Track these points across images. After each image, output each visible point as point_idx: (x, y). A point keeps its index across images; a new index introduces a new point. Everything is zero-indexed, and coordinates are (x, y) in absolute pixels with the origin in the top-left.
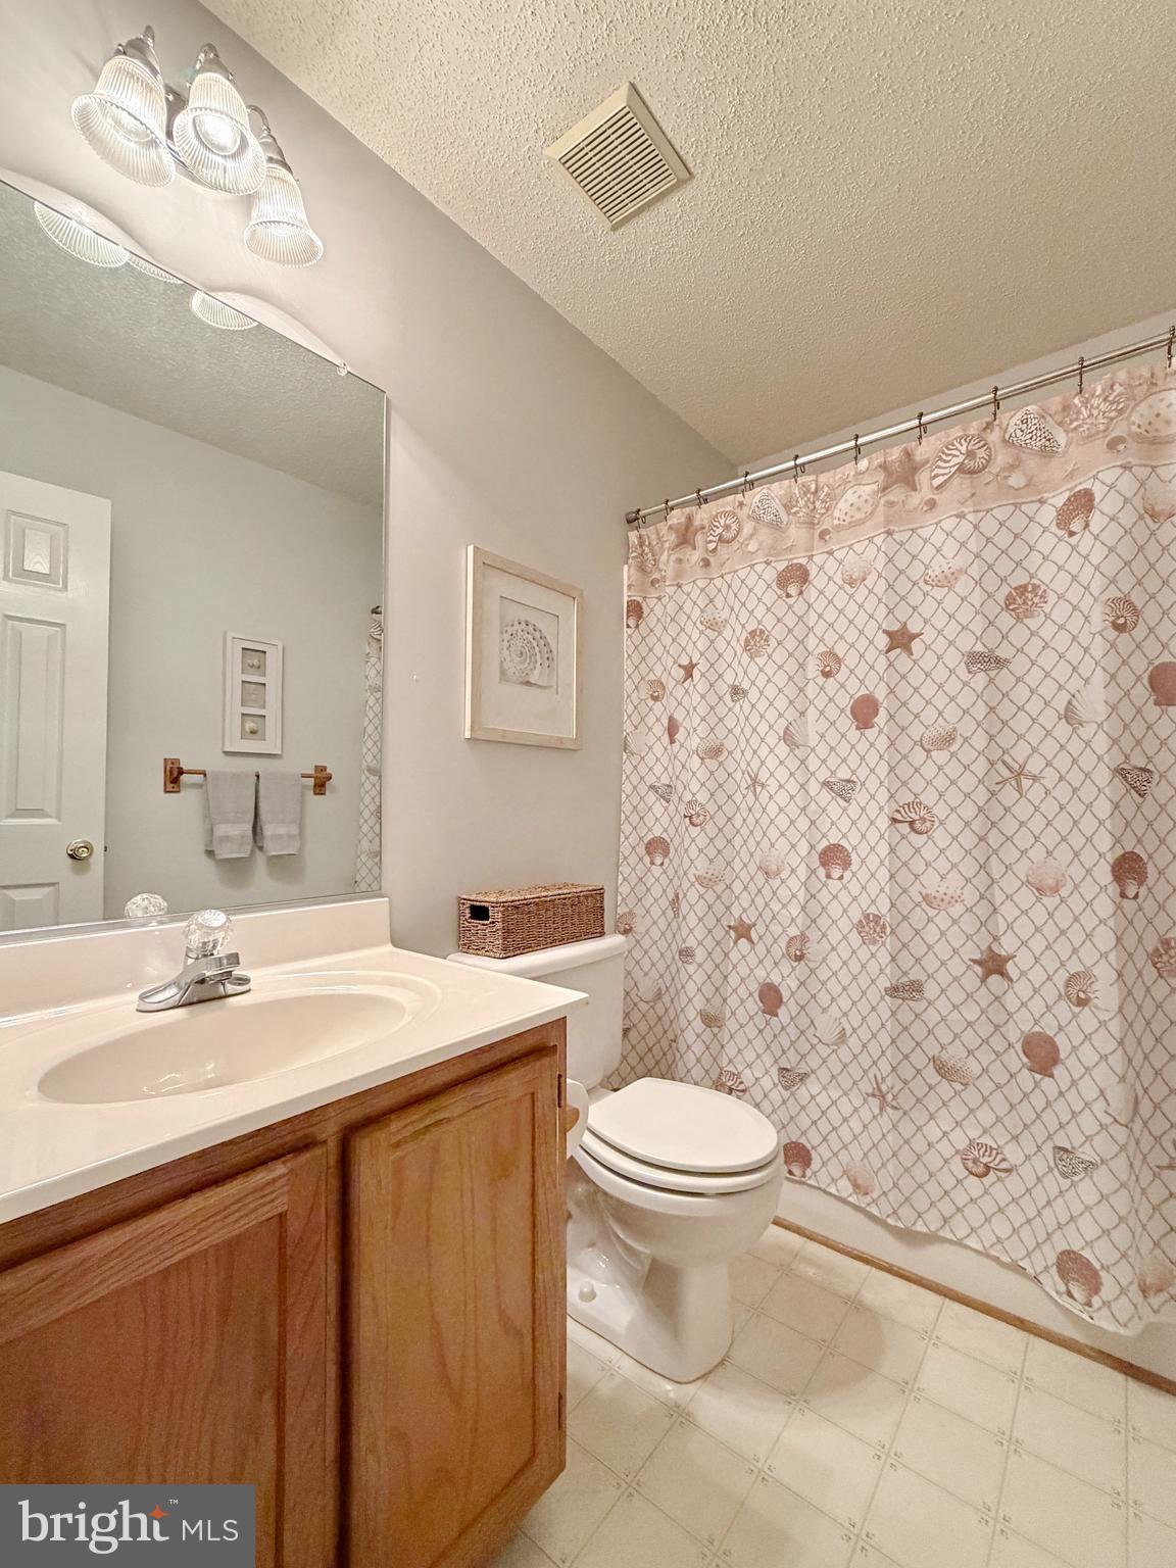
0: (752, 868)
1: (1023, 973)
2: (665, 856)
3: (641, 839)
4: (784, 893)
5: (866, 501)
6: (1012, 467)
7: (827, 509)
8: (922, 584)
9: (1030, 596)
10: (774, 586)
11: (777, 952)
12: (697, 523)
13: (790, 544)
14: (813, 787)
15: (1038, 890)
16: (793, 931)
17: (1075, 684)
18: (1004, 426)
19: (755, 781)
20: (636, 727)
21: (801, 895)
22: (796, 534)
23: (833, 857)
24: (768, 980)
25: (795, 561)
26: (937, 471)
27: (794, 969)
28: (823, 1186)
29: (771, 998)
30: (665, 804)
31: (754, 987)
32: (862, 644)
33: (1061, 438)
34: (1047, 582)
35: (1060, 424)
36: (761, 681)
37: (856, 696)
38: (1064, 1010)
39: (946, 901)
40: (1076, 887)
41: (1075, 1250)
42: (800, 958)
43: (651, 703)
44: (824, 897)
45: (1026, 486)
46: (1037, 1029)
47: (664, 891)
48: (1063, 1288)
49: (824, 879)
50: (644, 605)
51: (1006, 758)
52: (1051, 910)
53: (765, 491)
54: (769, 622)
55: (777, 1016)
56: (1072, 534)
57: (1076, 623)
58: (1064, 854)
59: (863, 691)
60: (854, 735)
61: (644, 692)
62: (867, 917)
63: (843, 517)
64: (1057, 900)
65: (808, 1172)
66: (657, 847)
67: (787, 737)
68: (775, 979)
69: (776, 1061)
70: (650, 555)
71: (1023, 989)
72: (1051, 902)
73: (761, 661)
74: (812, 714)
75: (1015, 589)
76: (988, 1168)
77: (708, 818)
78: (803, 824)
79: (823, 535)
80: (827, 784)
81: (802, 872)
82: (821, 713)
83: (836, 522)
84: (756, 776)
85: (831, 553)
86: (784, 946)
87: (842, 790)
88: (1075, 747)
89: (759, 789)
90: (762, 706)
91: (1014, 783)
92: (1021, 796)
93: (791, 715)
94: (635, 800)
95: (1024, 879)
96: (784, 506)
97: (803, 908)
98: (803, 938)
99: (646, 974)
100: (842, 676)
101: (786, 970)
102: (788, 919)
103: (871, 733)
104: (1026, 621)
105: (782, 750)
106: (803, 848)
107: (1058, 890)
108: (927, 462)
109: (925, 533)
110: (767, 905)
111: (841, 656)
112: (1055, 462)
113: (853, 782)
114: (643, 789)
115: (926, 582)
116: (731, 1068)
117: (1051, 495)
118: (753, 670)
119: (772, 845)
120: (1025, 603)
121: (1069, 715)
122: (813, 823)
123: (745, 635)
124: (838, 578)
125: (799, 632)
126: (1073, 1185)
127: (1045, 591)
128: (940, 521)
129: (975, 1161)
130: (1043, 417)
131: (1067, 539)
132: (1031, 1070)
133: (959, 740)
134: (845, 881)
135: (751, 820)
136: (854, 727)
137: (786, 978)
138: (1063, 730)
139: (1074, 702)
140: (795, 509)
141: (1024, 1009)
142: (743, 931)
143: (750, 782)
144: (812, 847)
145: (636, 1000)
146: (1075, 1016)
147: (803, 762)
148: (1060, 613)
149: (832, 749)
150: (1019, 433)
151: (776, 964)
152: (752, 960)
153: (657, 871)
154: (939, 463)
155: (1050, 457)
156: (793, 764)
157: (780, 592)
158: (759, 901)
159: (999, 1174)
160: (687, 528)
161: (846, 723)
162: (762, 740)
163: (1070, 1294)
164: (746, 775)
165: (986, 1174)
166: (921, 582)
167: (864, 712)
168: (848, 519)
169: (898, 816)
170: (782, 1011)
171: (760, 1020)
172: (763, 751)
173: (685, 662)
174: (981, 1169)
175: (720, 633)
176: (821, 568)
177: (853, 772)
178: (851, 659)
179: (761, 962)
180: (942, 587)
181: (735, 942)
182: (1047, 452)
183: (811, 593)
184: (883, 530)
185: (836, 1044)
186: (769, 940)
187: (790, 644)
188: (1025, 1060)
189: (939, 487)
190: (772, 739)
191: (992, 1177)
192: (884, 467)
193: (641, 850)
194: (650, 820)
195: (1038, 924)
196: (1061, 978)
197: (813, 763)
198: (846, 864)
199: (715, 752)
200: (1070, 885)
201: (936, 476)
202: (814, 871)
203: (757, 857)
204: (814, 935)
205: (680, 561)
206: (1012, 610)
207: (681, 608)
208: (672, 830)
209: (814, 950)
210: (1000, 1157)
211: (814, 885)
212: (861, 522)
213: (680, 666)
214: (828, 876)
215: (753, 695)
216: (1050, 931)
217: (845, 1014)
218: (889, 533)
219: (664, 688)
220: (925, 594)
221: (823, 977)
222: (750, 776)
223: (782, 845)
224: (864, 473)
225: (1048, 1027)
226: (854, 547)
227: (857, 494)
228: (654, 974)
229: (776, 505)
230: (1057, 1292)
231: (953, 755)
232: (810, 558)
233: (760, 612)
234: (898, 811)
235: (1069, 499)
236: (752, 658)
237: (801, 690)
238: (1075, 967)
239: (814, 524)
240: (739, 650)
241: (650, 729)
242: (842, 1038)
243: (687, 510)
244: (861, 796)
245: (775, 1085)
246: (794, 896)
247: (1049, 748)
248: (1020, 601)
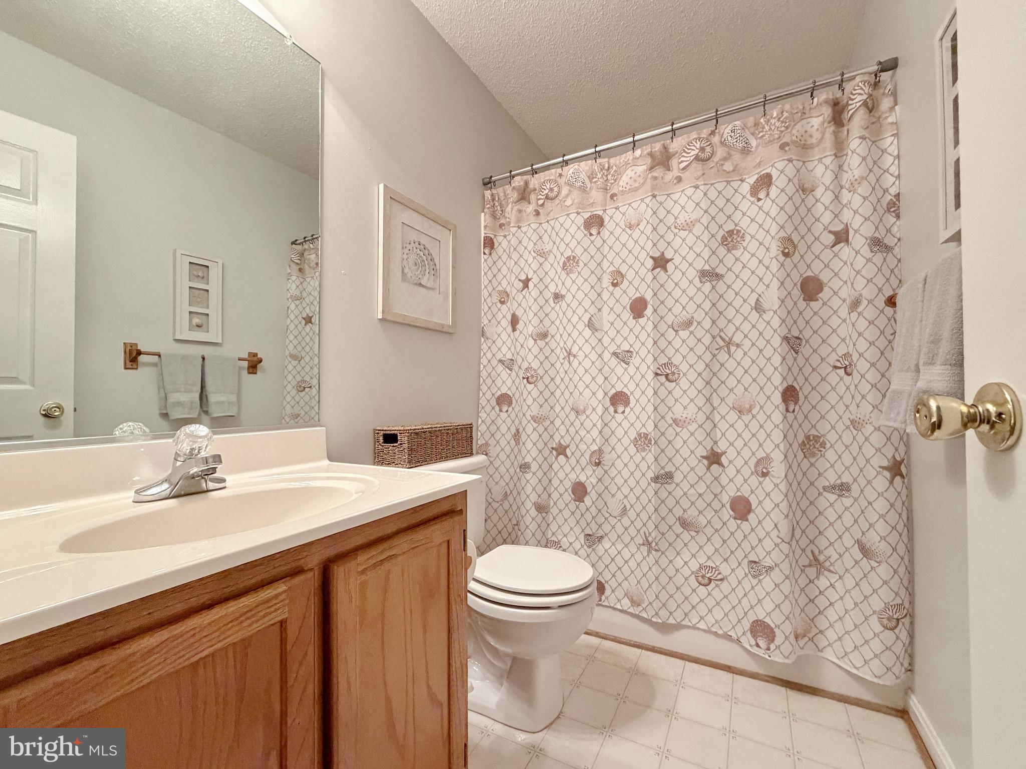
0: (567, 409)
1: (730, 462)
2: (509, 406)
3: (493, 395)
4: (588, 424)
5: (639, 176)
6: (725, 159)
7: (615, 181)
8: (673, 228)
9: (735, 237)
10: (582, 228)
11: (583, 461)
12: (531, 186)
13: (592, 201)
14: (607, 356)
15: (739, 412)
16: (594, 447)
17: (761, 289)
18: (721, 133)
19: (569, 354)
20: (490, 321)
21: (599, 425)
22: (596, 195)
23: (619, 399)
24: (578, 480)
25: (594, 213)
26: (682, 159)
27: (594, 471)
28: (612, 605)
29: (579, 491)
30: (509, 372)
31: (568, 485)
32: (637, 265)
33: (754, 143)
34: (745, 229)
35: (753, 134)
36: (574, 289)
37: (633, 298)
38: (754, 481)
39: (687, 422)
40: (761, 407)
41: (760, 619)
42: (598, 464)
43: (499, 305)
44: (613, 425)
45: (734, 171)
46: (739, 494)
47: (509, 429)
48: (754, 643)
49: (613, 414)
50: (495, 241)
51: (722, 334)
52: (747, 423)
53: (576, 167)
54: (579, 251)
55: (583, 502)
56: (759, 200)
57: (761, 253)
58: (755, 388)
59: (638, 295)
60: (632, 322)
61: (495, 298)
62: (640, 435)
63: (625, 185)
64: (750, 416)
65: (603, 598)
66: (504, 400)
67: (590, 325)
68: (583, 478)
69: (583, 531)
70: (499, 208)
71: (731, 471)
72: (747, 418)
73: (574, 276)
74: (606, 310)
75: (727, 232)
76: (710, 580)
77: (539, 378)
78: (600, 379)
79: (612, 197)
80: (615, 354)
81: (600, 410)
82: (612, 309)
83: (621, 189)
84: (570, 350)
85: (617, 208)
86: (588, 457)
87: (624, 357)
88: (761, 325)
89: (572, 358)
90: (574, 305)
91: (726, 349)
92: (730, 356)
93: (593, 310)
94: (489, 369)
95: (731, 406)
96: (589, 177)
97: (600, 432)
98: (600, 451)
99: (497, 483)
100: (624, 285)
101: (589, 473)
102: (591, 440)
103: (642, 321)
104: (733, 252)
105: (587, 332)
106: (600, 395)
107: (750, 411)
108: (677, 153)
109: (675, 197)
110: (577, 432)
111: (624, 273)
112: (749, 158)
113: (631, 352)
114: (494, 362)
115: (676, 227)
116: (554, 538)
117: (747, 177)
118: (568, 282)
119: (581, 394)
120: (732, 241)
121: (758, 307)
122: (606, 378)
123: (563, 259)
124: (622, 224)
125: (598, 258)
126: (760, 581)
127: (744, 234)
128: (684, 190)
129: (703, 577)
130: (743, 129)
131: (756, 203)
132: (735, 518)
133: (695, 324)
134: (626, 414)
135: (567, 379)
136: (631, 317)
137: (588, 477)
138: (754, 316)
139: (761, 299)
140: (595, 180)
141: (731, 483)
142: (561, 450)
143: (566, 354)
144: (606, 394)
145: (491, 501)
146: (760, 483)
147: (600, 340)
148: (753, 246)
149: (618, 332)
150: (730, 138)
151: (583, 469)
152: (568, 469)
153: (504, 415)
154: (684, 154)
155: (747, 154)
156: (594, 341)
157: (586, 232)
158: (572, 430)
159: (717, 582)
160: (525, 190)
161: (627, 315)
162: (574, 327)
163: (758, 646)
164: (564, 350)
165: (710, 582)
166: (673, 227)
167: (638, 308)
168: (628, 187)
169: (659, 372)
170: (587, 499)
171: (572, 506)
172: (575, 334)
173: (523, 277)
174: (706, 581)
175: (546, 259)
176: (611, 217)
177: (631, 346)
178: (630, 275)
179: (573, 469)
180: (686, 230)
181: (556, 458)
182: (746, 151)
183: (605, 233)
184: (650, 194)
185: (621, 516)
186: (578, 454)
187: (593, 265)
188: (732, 513)
189: (684, 169)
190: (581, 326)
191: (713, 584)
192: (651, 154)
193: (494, 403)
194: (499, 383)
195: (740, 432)
196: (753, 461)
197: (606, 341)
198: (627, 403)
199: (544, 336)
200: (758, 407)
201: (682, 162)
202: (607, 409)
203: (570, 402)
204: (607, 449)
205: (520, 211)
206: (726, 245)
207: (520, 242)
208: (514, 389)
209: (607, 458)
210: (717, 572)
211: (607, 417)
212: (636, 190)
213: (519, 280)
214: (616, 412)
215: (569, 298)
216: (747, 435)
217: (626, 497)
218: (654, 196)
219: (508, 295)
220: (675, 235)
221: (612, 475)
222: (566, 350)
223: (587, 393)
224: (638, 158)
225: (745, 492)
226: (632, 205)
227: (634, 172)
228: (502, 483)
229: (583, 176)
230: (751, 646)
231: (691, 333)
232: (605, 211)
233: (573, 244)
234: (658, 368)
235: (757, 179)
236: (568, 274)
237: (599, 295)
238: (760, 454)
239: (606, 189)
240: (559, 270)
241: (499, 323)
242: (624, 511)
243: (525, 177)
244: (636, 361)
245: (582, 546)
246: (594, 425)
247: (746, 327)
248: (729, 240)
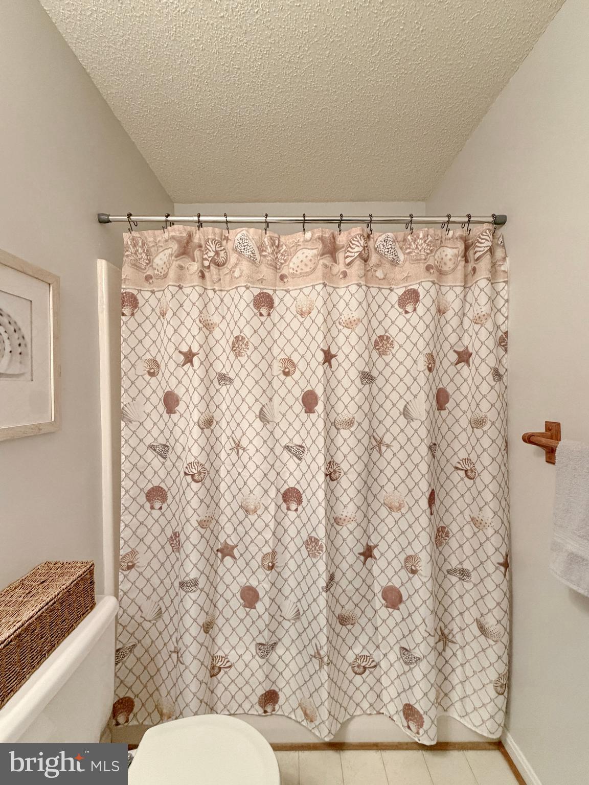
0: (235, 506)
1: (382, 554)
2: (163, 502)
3: (142, 490)
4: (260, 525)
5: (311, 260)
6: (378, 266)
7: (285, 261)
8: (337, 324)
9: (385, 342)
10: (252, 305)
11: (254, 564)
12: (196, 240)
14: (278, 450)
15: (390, 508)
16: (267, 550)
17: (408, 397)
18: (375, 239)
19: (238, 445)
20: (133, 399)
21: (272, 525)
22: (266, 271)
23: (292, 496)
24: (248, 584)
25: (265, 291)
26: (348, 254)
27: (267, 575)
28: (286, 714)
29: (250, 597)
30: (162, 460)
31: (236, 589)
32: (308, 356)
33: (401, 257)
34: (394, 337)
35: (401, 248)
36: (243, 374)
37: (305, 390)
38: (404, 574)
39: (347, 521)
40: (410, 508)
41: (411, 703)
42: (271, 568)
43: (147, 377)
44: (286, 523)
45: (384, 279)
46: (390, 584)
47: (163, 530)
48: (406, 724)
49: (285, 511)
50: (139, 297)
51: (375, 434)
52: (397, 520)
53: (244, 232)
54: (248, 332)
55: (255, 608)
56: (407, 312)
57: (409, 363)
58: (403, 489)
59: (309, 388)
60: (304, 416)
61: (142, 368)
62: (311, 538)
63: (296, 268)
64: (400, 514)
65: (277, 707)
66: (156, 495)
67: (262, 416)
68: (254, 583)
69: (254, 639)
70: (144, 255)
71: (382, 563)
72: (397, 515)
73: (243, 359)
74: (277, 400)
75: (379, 337)
76: (365, 668)
77: (206, 474)
78: (272, 476)
79: (282, 277)
80: (287, 448)
81: (272, 508)
82: (283, 399)
83: (291, 271)
84: (239, 442)
85: (287, 291)
86: (259, 560)
87: (298, 452)
88: (409, 431)
89: (241, 451)
90: (244, 392)
91: (377, 448)
92: (381, 455)
93: (264, 400)
94: (135, 458)
95: (382, 502)
96: (258, 248)
97: (274, 533)
98: (274, 553)
99: (149, 598)
100: (297, 375)
101: (261, 577)
102: (262, 543)
103: (313, 416)
104: (383, 356)
105: (258, 424)
106: (273, 492)
107: (400, 509)
108: (343, 247)
109: (341, 292)
110: (246, 533)
111: (296, 362)
112: (397, 269)
113: (303, 447)
114: (142, 449)
115: (340, 323)
116: (220, 653)
117: (395, 287)
118: (237, 366)
119: (251, 492)
120: (383, 346)
121: (406, 413)
122: (278, 474)
123: (232, 339)
124: (293, 309)
125: (268, 342)
126: (411, 669)
127: (392, 341)
128: (348, 286)
129: (359, 666)
130: (395, 241)
131: (404, 314)
132: (387, 607)
133: (356, 425)
134: (298, 512)
135: (234, 473)
136: (303, 411)
137: (261, 582)
138: (402, 421)
139: (408, 406)
140: (265, 253)
141: (383, 574)
142: (226, 551)
143: (234, 445)
144: (278, 490)
145: (141, 620)
146: (410, 578)
147: (272, 433)
148: (401, 355)
149: (290, 424)
150: (382, 247)
151: (254, 573)
152: (235, 571)
153: (156, 514)
154: (349, 249)
155: (396, 266)
156: (265, 434)
158: (240, 529)
159: (371, 670)
160: (188, 243)
161: (299, 407)
162: (244, 417)
163: (409, 728)
164: (231, 439)
165: (365, 671)
166: (337, 322)
167: (309, 401)
168: (299, 271)
170: (259, 605)
171: (241, 612)
172: (245, 425)
173: (185, 349)
174: (362, 669)
175: (211, 332)
176: (282, 300)
177: (303, 441)
178: (302, 366)
179: (242, 571)
180: (349, 328)
181: (222, 561)
182: (394, 262)
183: (275, 316)
184: (321, 282)
185: (294, 619)
186: (248, 556)
187: (263, 349)
188: (384, 602)
189: (349, 264)
190: (251, 417)
191: (367, 672)
193: (142, 499)
194: (149, 473)
195: (390, 527)
196: (402, 557)
197: (278, 433)
198: (299, 500)
199: (209, 422)
200: (407, 507)
201: (347, 257)
202: (279, 507)
203: (239, 498)
204: (280, 549)
205: (181, 268)
206: (378, 349)
207: (181, 306)
208: (169, 482)
209: (279, 563)
210: (371, 660)
211: (280, 515)
212: (307, 274)
213: (180, 352)
214: (288, 509)
215: (237, 383)
216: (396, 531)
217: (299, 600)
218: (324, 285)
219: (158, 366)
220: (339, 331)
221: (285, 577)
222: (234, 442)
223: (258, 491)
224: (308, 241)
225: (396, 583)
226: (303, 290)
227: (305, 255)
228: (155, 598)
229: (252, 245)
230: (403, 726)
231: (352, 433)
232: (275, 291)
233: (242, 323)
235: (405, 292)
236: (236, 357)
237: (270, 383)
238: (409, 552)
239: (277, 269)
240: (228, 349)
241: (148, 399)
243: (189, 228)
244: (307, 457)
245: (253, 657)
246: (267, 525)
247: (395, 430)
248: (381, 345)
